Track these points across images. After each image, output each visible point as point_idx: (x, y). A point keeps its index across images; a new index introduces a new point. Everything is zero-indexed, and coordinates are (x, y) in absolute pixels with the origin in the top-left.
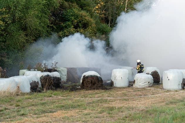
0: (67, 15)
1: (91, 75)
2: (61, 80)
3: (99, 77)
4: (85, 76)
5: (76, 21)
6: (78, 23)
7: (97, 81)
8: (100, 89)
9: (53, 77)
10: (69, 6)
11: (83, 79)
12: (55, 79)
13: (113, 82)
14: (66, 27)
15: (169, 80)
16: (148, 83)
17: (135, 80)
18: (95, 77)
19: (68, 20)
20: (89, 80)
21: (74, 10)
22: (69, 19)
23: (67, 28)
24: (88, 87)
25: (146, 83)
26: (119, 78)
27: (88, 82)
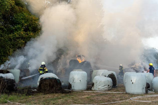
0: (18, 18)
1: (49, 78)
2: (15, 82)
3: (57, 79)
4: (42, 78)
5: (26, 24)
6: (28, 26)
7: (56, 83)
8: (59, 93)
9: (7, 79)
10: (20, 10)
11: (40, 81)
12: (9, 81)
13: (71, 84)
14: (16, 30)
15: (133, 83)
16: (107, 86)
17: (94, 83)
18: (54, 79)
19: (19, 24)
20: (47, 83)
21: (24, 14)
22: (19, 22)
23: (18, 31)
24: (45, 90)
25: (106, 86)
26: (77, 81)
27: (46, 84)
